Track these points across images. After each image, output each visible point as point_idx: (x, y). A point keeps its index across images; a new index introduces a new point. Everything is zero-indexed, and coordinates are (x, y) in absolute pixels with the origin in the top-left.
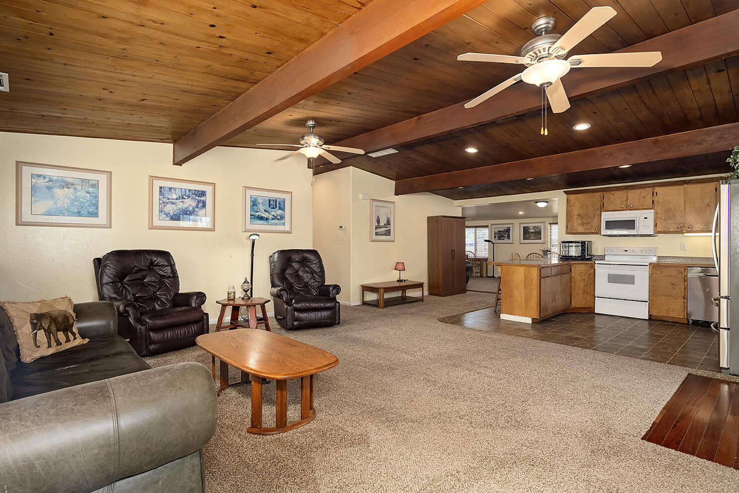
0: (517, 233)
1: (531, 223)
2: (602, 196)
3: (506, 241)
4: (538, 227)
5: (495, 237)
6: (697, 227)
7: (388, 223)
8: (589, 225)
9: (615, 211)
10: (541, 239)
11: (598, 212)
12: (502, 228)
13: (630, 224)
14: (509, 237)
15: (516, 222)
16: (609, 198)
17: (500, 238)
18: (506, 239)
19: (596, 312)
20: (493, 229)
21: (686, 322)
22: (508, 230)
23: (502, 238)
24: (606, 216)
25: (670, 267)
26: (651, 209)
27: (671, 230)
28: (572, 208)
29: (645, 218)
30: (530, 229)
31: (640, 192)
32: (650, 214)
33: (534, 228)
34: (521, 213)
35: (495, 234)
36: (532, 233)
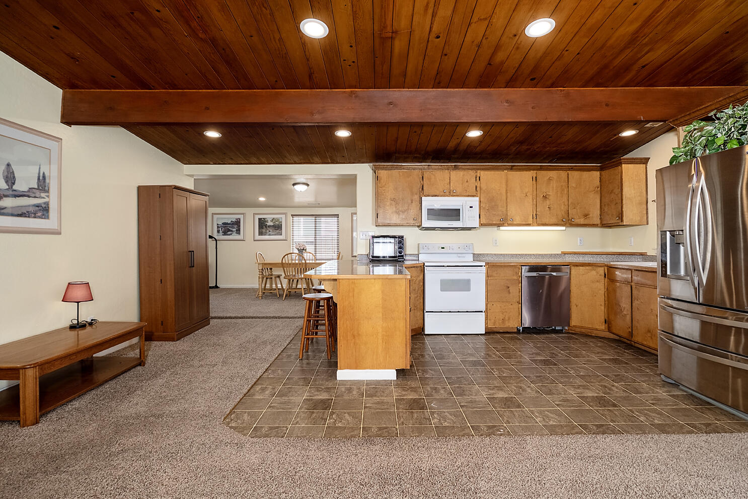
0: (250, 227)
1: (270, 216)
2: (421, 176)
3: (235, 236)
4: (278, 220)
5: (218, 231)
6: (518, 220)
7: (42, 184)
8: (406, 213)
9: (436, 196)
10: (281, 235)
11: (416, 197)
12: (229, 219)
13: (454, 214)
14: (238, 231)
15: (249, 212)
16: (429, 179)
17: (225, 233)
18: (234, 234)
19: (426, 333)
20: (215, 219)
21: (516, 330)
22: (238, 223)
23: (229, 233)
24: (429, 202)
25: (505, 266)
26: (473, 196)
27: (494, 223)
28: (384, 189)
29: (471, 207)
30: (267, 222)
31: (463, 175)
32: (475, 201)
33: (273, 220)
34: (262, 199)
35: (218, 227)
36: (269, 226)
